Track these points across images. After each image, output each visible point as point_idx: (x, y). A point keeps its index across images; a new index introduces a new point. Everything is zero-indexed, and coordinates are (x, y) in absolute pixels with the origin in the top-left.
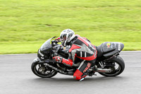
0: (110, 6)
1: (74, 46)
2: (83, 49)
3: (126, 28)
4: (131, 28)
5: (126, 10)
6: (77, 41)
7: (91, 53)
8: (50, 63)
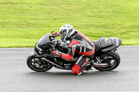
0: (13, 4)
1: (74, 41)
2: (83, 44)
3: (28, 25)
4: (33, 25)
5: (28, 8)
6: (77, 37)
7: (91, 48)
8: (47, 58)
